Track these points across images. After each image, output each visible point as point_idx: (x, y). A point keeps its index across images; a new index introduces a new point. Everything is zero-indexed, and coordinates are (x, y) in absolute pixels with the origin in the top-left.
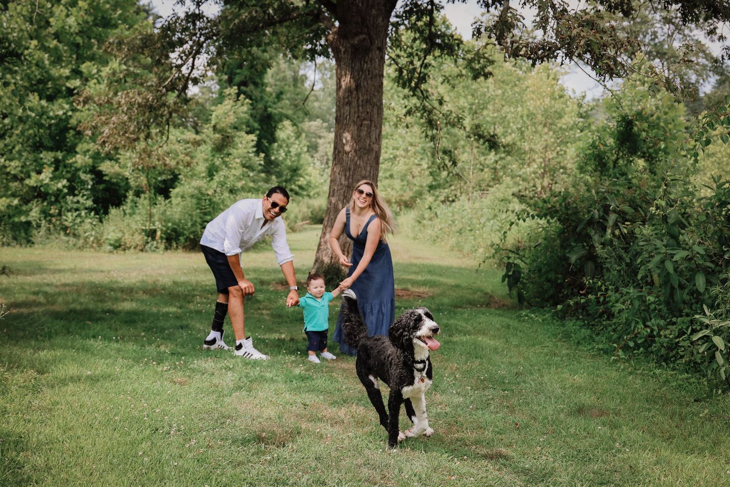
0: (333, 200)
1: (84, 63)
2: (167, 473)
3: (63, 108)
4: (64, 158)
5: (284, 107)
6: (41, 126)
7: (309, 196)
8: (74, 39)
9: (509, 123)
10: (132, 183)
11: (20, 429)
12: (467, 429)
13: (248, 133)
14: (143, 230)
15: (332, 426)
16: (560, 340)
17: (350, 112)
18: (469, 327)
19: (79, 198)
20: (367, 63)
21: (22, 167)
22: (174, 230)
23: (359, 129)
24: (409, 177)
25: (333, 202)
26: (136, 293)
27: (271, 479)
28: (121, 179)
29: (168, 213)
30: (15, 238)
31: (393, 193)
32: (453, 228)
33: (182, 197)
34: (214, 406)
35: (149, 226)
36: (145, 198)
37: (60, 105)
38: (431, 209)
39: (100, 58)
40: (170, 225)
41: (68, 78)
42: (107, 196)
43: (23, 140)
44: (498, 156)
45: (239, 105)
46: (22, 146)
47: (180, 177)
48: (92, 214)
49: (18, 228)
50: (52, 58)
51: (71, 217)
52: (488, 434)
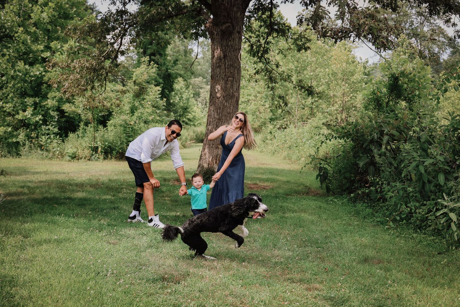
0: (210, 128)
1: (52, 41)
2: (105, 301)
3: (39, 70)
4: (40, 102)
5: (179, 69)
6: (26, 81)
7: (194, 125)
8: (46, 26)
9: (320, 79)
10: (83, 117)
11: (13, 273)
12: (294, 272)
13: (156, 86)
14: (90, 147)
15: (209, 270)
16: (353, 215)
17: (220, 72)
18: (296, 208)
19: (50, 127)
20: (230, 41)
21: (14, 107)
22: (109, 147)
23: (226, 83)
24: (258, 113)
26: (86, 187)
27: (171, 304)
28: (76, 115)
29: (106, 136)
30: (9, 152)
32: (285, 145)
33: (115, 126)
34: (135, 258)
35: (93, 145)
36: (91, 127)
37: (37, 68)
38: (271, 133)
39: (62, 39)
40: (107, 143)
41: (42, 51)
42: (67, 126)
43: (14, 91)
44: (314, 100)
45: (150, 68)
46: (14, 94)
47: (113, 113)
48: (58, 137)
49: (11, 146)
50: (33, 39)
51: (44, 139)
52: (308, 275)
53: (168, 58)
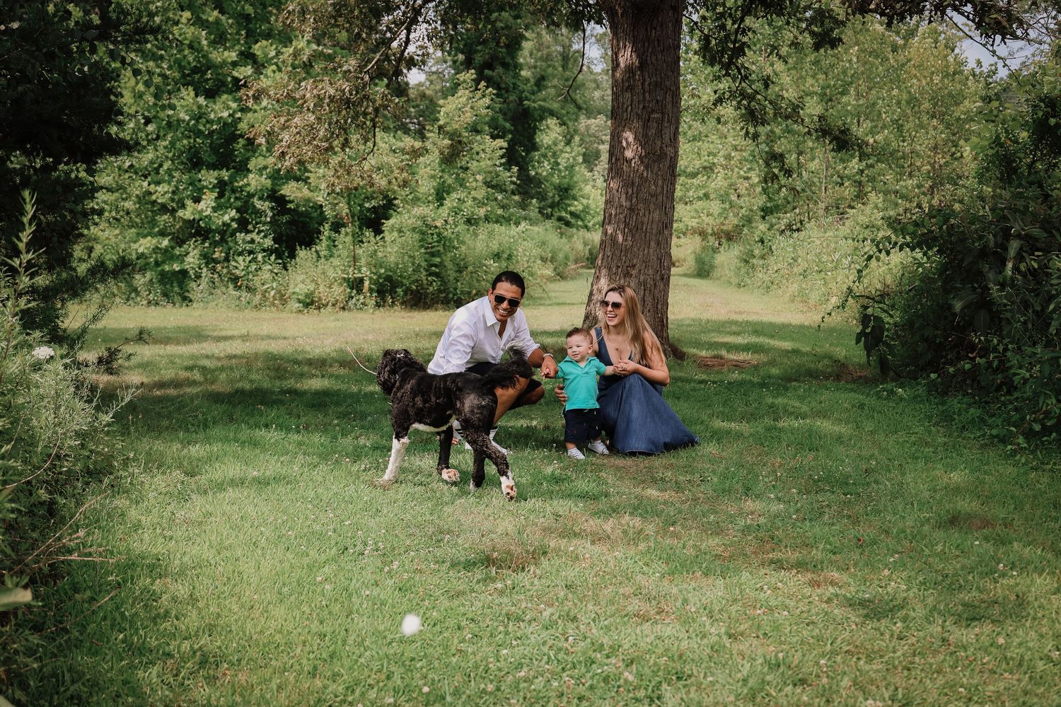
0: (610, 230)
1: (257, 42)
2: (356, 607)
3: (228, 108)
4: (233, 179)
5: (549, 97)
6: (199, 133)
7: (586, 227)
8: (243, 8)
9: (880, 114)
10: (328, 212)
11: (160, 549)
12: (786, 546)
13: (494, 137)
14: (344, 279)
15: (593, 543)
16: (937, 424)
17: (632, 101)
18: (805, 408)
19: (254, 235)
20: (655, 29)
21: (173, 193)
22: (388, 279)
23: (646, 126)
24: (734, 198)
25: (609, 232)
26: (331, 366)
27: (500, 614)
28: (312, 207)
29: (380, 254)
30: (165, 295)
31: (710, 220)
32: (795, 270)
33: (400, 231)
34: (428, 517)
35: (352, 274)
36: (347, 234)
37: (224, 103)
38: (762, 241)
39: (279, 35)
40: (382, 271)
41: (234, 64)
42: (294, 233)
43: (174, 155)
44: (864, 163)
45: (477, 97)
46: (173, 162)
47: (396, 202)
48: (273, 257)
49: (169, 279)
50: (212, 37)
51: (242, 263)
52: (817, 554)
53: (523, 73)
